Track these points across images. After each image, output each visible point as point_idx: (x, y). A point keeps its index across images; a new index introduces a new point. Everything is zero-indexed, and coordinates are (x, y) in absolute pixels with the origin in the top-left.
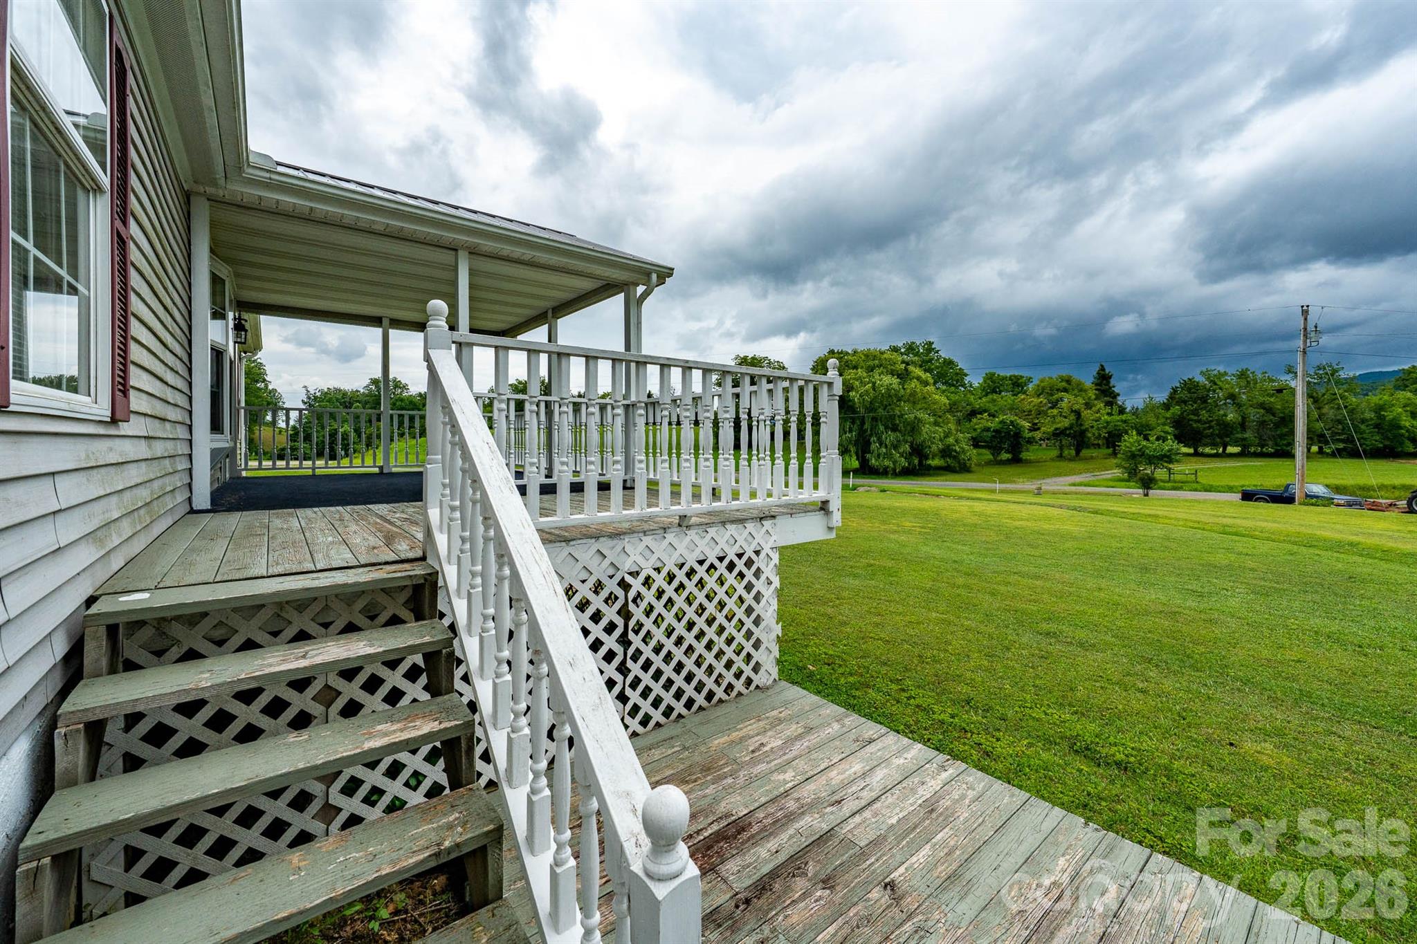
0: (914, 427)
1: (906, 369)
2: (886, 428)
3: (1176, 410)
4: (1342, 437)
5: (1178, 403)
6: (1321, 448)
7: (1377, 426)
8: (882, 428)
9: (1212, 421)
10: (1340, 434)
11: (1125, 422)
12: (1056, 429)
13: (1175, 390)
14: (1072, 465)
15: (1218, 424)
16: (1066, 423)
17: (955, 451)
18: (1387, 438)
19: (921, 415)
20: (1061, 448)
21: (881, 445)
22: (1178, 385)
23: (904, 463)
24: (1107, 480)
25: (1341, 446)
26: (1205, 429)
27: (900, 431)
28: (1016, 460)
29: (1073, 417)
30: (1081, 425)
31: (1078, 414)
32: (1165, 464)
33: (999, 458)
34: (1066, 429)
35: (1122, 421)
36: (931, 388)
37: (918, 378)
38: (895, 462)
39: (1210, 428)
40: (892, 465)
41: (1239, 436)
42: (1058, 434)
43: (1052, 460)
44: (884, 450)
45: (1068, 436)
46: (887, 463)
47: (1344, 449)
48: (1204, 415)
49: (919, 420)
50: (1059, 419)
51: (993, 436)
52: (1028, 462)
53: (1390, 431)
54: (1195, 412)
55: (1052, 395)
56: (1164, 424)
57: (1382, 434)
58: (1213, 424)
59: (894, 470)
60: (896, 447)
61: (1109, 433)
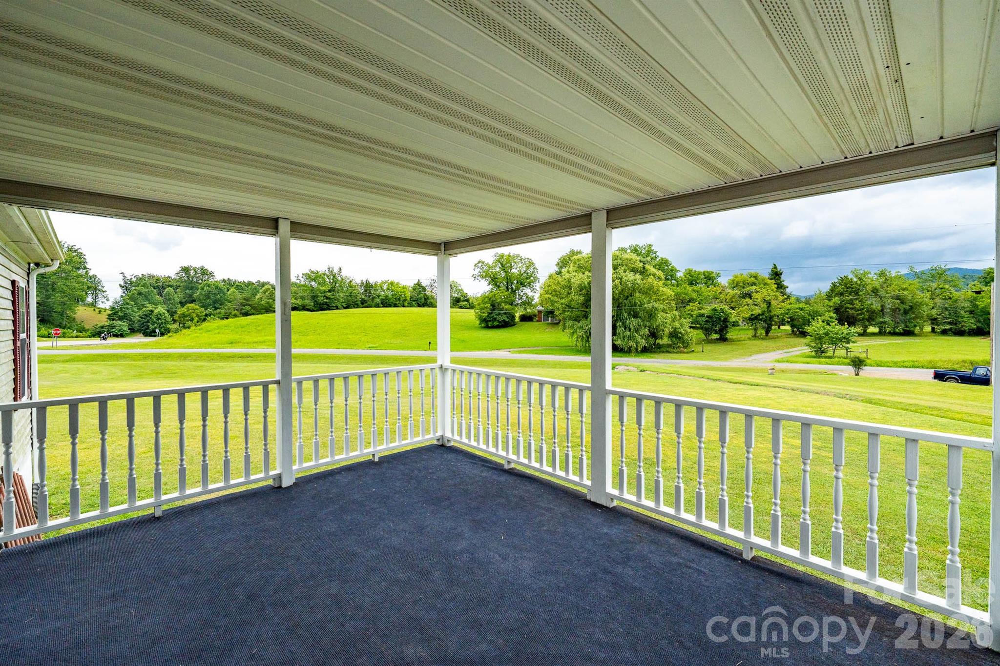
0: (651, 315)
1: (644, 268)
2: (629, 314)
3: (836, 300)
4: (949, 320)
5: (837, 295)
6: (933, 329)
7: (971, 312)
8: (626, 315)
9: (863, 309)
10: (947, 318)
11: (801, 309)
12: (752, 315)
13: (834, 285)
14: (765, 343)
15: (867, 311)
16: (757, 311)
17: (681, 333)
18: (979, 321)
19: (656, 305)
20: (756, 330)
21: (625, 328)
22: (836, 281)
23: (643, 343)
24: (797, 356)
25: (948, 327)
26: (858, 315)
27: (640, 318)
28: (723, 339)
29: (765, 305)
30: (770, 311)
31: (769, 304)
32: (844, 344)
33: (710, 338)
34: (759, 315)
35: (800, 308)
36: (661, 283)
37: (654, 275)
38: (637, 343)
39: (861, 314)
40: (635, 346)
41: (881, 320)
42: (753, 319)
43: (749, 339)
44: (629, 333)
45: (761, 320)
46: (631, 344)
47: (950, 329)
48: (858, 304)
49: (656, 309)
50: (753, 307)
51: (706, 321)
52: (732, 341)
53: (981, 316)
54: (851, 302)
55: (744, 288)
56: (829, 311)
57: (976, 318)
58: (864, 311)
59: (637, 349)
60: (637, 331)
61: (790, 318)
